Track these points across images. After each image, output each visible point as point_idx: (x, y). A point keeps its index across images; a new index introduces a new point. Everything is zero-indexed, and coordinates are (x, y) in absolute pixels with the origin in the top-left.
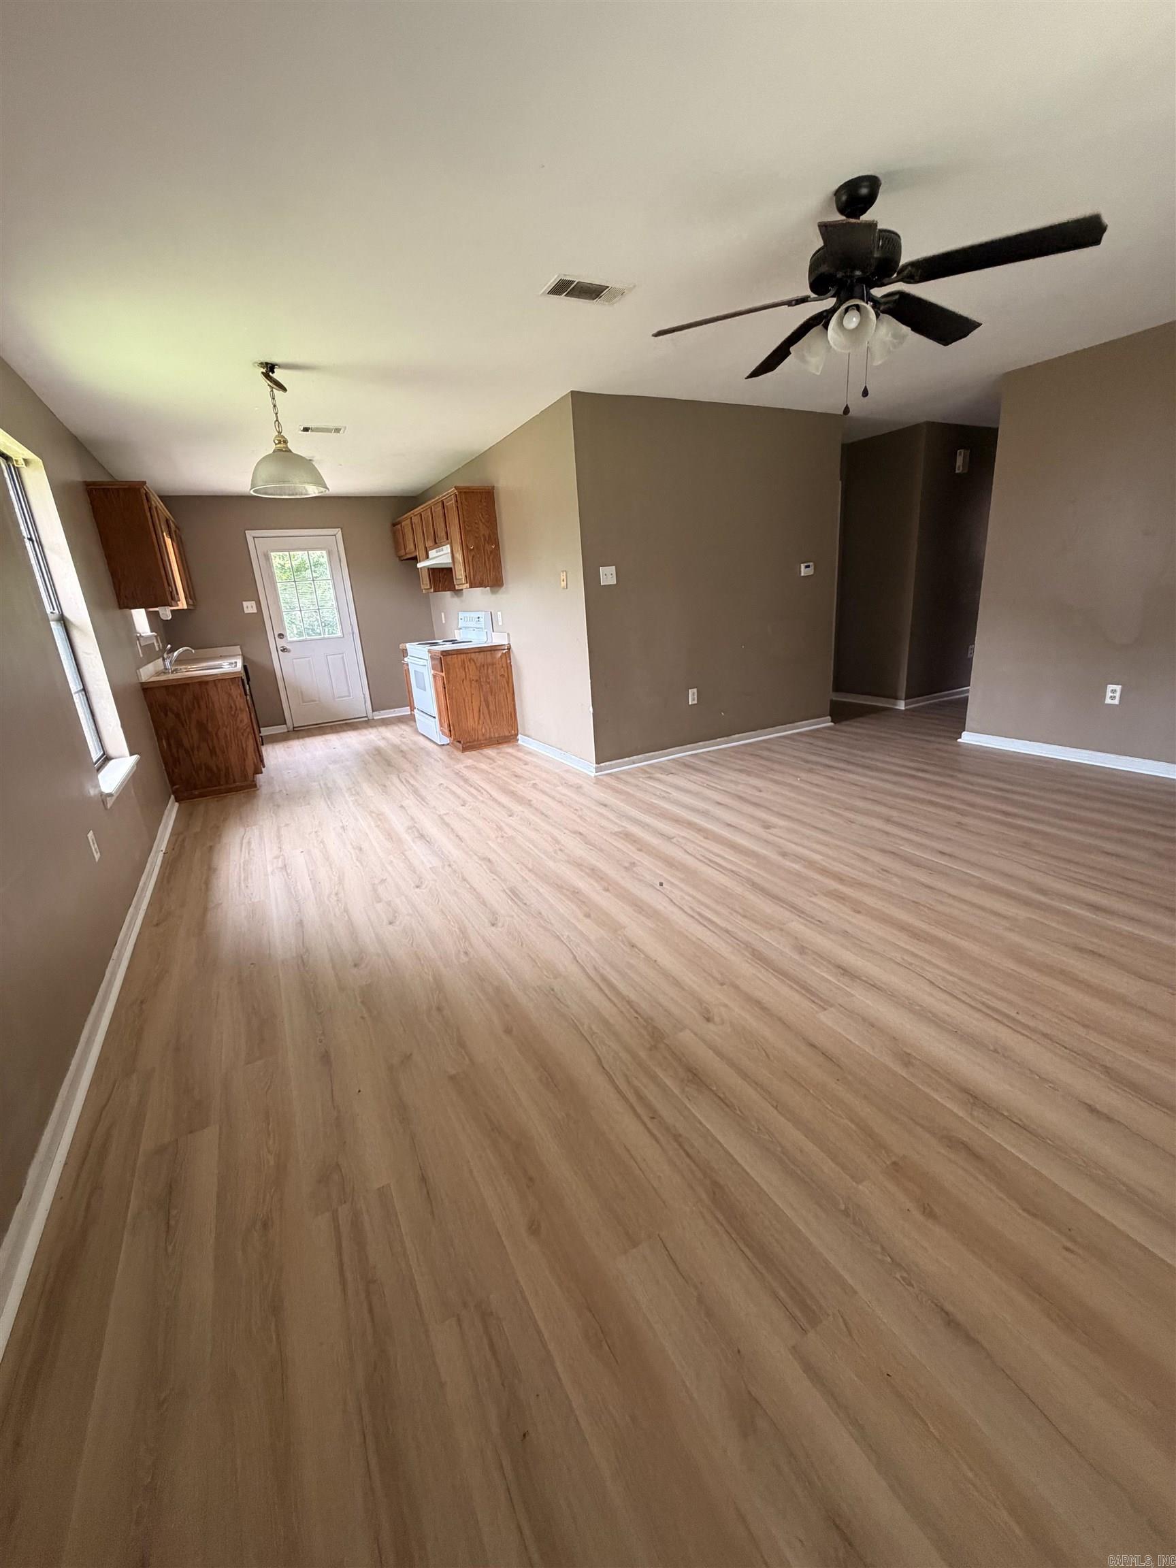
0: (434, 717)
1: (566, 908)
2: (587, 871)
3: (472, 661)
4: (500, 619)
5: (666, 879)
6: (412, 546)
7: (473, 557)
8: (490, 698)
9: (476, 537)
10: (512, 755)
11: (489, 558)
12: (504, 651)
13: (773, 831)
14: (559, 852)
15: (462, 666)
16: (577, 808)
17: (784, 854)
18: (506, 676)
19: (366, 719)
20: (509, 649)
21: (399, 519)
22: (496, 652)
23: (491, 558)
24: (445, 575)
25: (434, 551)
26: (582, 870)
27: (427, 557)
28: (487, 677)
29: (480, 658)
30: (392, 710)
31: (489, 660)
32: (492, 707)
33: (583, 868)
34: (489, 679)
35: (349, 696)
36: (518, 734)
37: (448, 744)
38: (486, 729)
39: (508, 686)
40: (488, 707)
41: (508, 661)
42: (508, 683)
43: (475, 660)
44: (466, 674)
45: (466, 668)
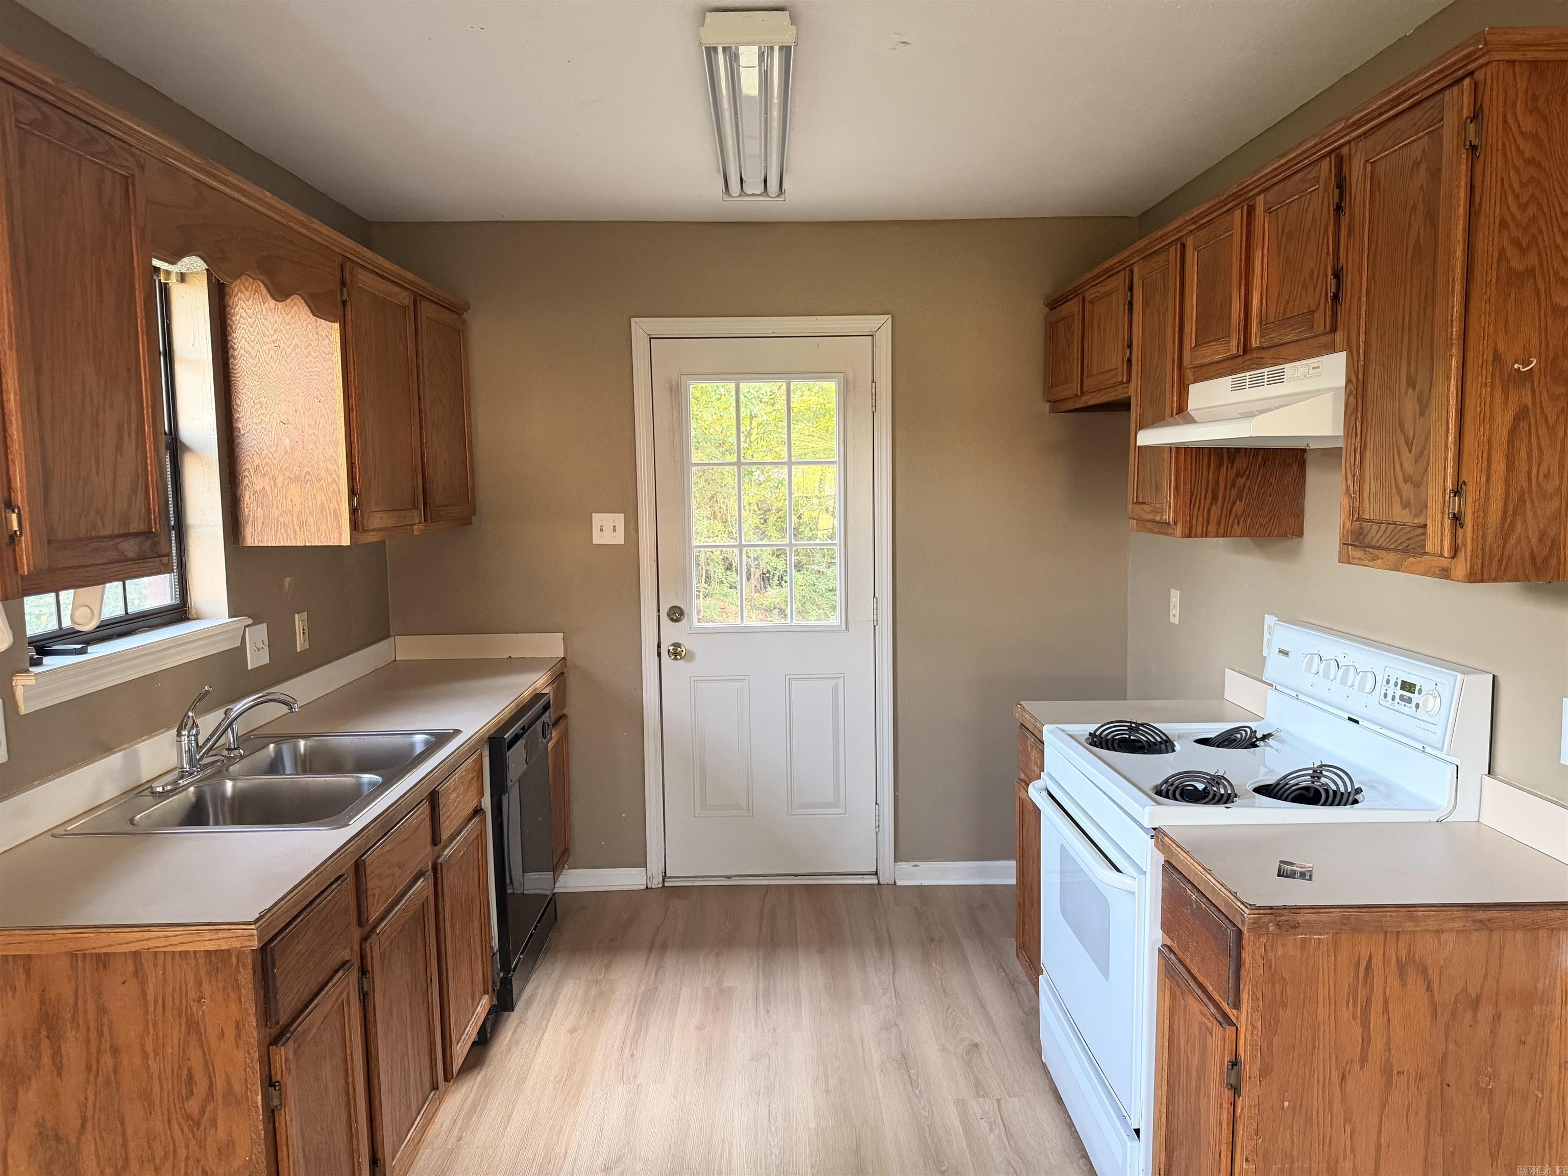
3: (1412, 975)
6: (1115, 366)
15: (1355, 990)
22: (1561, 937)
25: (1227, 381)
27: (1183, 406)
28: (1488, 1061)
29: (1463, 964)
31: (1514, 975)
34: (1491, 1078)
35: (835, 805)
43: (1433, 973)
44: (1366, 1040)
45: (1376, 1007)
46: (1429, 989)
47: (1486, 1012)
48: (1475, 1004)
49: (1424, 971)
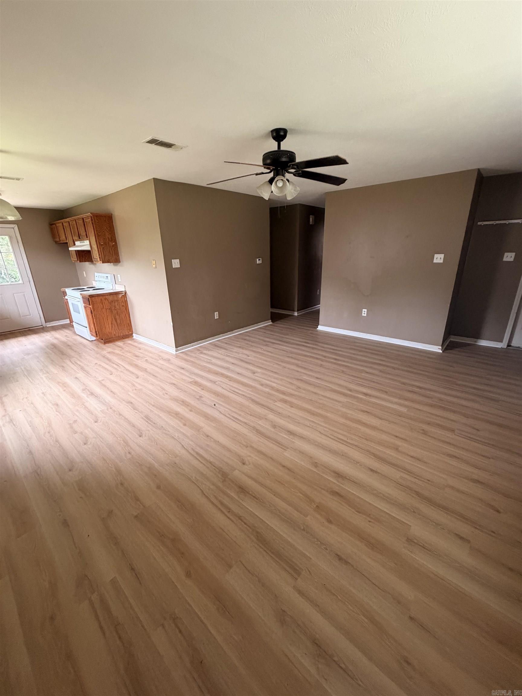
0: (86, 327)
1: (174, 422)
2: (180, 402)
3: (106, 300)
4: (119, 278)
5: (217, 403)
6: (64, 237)
7: (103, 248)
8: (117, 317)
9: (104, 239)
10: (132, 345)
11: (112, 249)
12: (123, 294)
13: (256, 374)
14: (165, 395)
15: (101, 302)
16: (170, 371)
17: (262, 385)
18: (125, 306)
19: (42, 327)
20: (126, 293)
21: (55, 222)
22: (119, 295)
23: (113, 249)
24: (85, 254)
25: (79, 242)
26: (178, 403)
27: (75, 244)
28: (115, 306)
29: (110, 298)
30: (58, 321)
31: (116, 298)
32: (118, 321)
33: (179, 401)
34: (116, 308)
35: (31, 315)
36: (133, 334)
37: (95, 340)
38: (116, 332)
39: (126, 311)
40: (116, 321)
41: (126, 299)
42: (126, 309)
43: (108, 299)
44: (103, 306)
45: (103, 303)
46: (108, 301)
47: (114, 302)
48: (113, 302)
49: (107, 299)
